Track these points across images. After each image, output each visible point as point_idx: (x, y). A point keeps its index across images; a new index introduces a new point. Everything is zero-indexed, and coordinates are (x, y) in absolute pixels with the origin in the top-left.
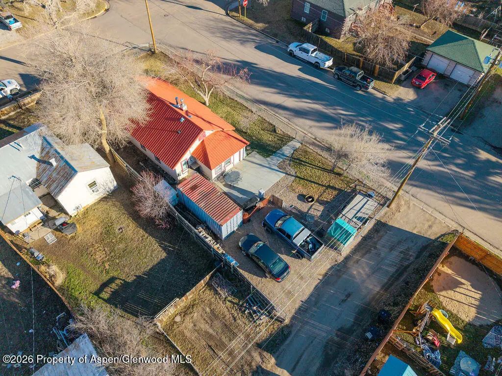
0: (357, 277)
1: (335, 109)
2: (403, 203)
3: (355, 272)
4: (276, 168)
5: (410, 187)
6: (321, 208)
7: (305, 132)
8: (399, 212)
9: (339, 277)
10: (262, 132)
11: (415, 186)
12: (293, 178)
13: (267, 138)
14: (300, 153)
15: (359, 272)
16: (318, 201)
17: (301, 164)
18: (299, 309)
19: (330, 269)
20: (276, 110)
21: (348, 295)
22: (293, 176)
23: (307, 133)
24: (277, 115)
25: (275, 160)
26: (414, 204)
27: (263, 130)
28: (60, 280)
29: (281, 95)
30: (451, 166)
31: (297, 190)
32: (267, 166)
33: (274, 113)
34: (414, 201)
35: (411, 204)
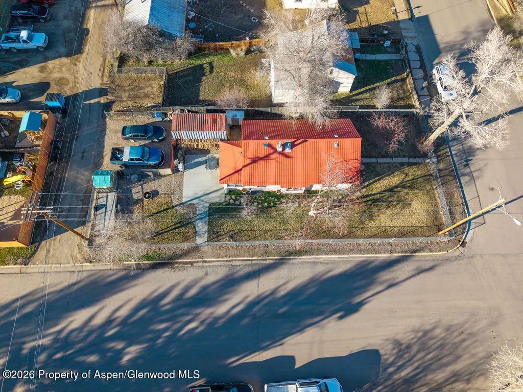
0: (84, 172)
1: (202, 322)
2: (79, 256)
3: (86, 173)
4: (194, 202)
5: (79, 279)
6: (135, 196)
7: (207, 264)
8: (78, 245)
9: (94, 164)
10: (239, 227)
11: (74, 284)
12: (174, 204)
13: (228, 224)
14: (190, 233)
15: (83, 175)
16: (142, 200)
17: (179, 223)
18: (105, 130)
19: (102, 163)
20: (256, 268)
21: (82, 157)
22: (176, 206)
23: (204, 264)
24: (249, 262)
25: (202, 208)
26: (69, 263)
27: (240, 230)
28: (233, 53)
29: (269, 292)
30: (49, 342)
31: (163, 196)
32: (202, 198)
33: (254, 262)
34: (69, 266)
35: (71, 261)
